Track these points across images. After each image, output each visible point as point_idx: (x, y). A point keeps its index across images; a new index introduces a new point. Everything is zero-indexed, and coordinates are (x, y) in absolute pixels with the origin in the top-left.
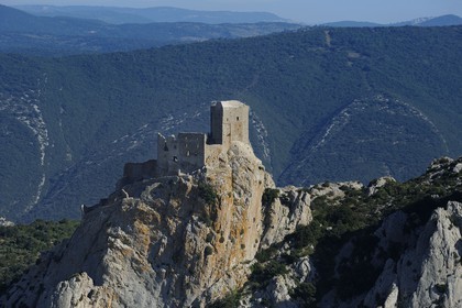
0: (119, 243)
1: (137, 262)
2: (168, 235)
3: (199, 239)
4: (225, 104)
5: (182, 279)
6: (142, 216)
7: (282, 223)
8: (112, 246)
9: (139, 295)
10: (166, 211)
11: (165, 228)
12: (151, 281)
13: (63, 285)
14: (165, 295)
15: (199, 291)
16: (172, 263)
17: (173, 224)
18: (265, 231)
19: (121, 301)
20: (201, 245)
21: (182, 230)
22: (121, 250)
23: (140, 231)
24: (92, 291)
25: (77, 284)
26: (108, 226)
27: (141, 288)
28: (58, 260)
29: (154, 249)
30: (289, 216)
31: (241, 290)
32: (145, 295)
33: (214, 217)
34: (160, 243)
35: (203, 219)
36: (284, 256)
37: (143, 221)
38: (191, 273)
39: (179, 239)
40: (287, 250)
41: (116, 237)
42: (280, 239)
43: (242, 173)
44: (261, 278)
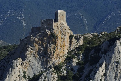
0: (30, 49)
1: (34, 55)
2: (43, 47)
3: (51, 48)
4: (59, 11)
5: (47, 59)
6: (36, 42)
7: (75, 44)
8: (28, 50)
9: (35, 64)
10: (42, 41)
11: (42, 45)
12: (38, 60)
13: (14, 61)
14: (42, 64)
15: (51, 63)
16: (44, 55)
17: (44, 44)
18: (70, 46)
19: (30, 65)
20: (52, 50)
21: (47, 46)
22: (30, 51)
23: (35, 46)
24: (22, 63)
25: (18, 61)
26: (27, 45)
27: (36, 62)
28: (13, 54)
29: (39, 51)
30: (77, 42)
31: (63, 63)
32: (37, 64)
33: (56, 42)
34: (41, 49)
35: (53, 43)
36: (75, 53)
37: (36, 43)
38: (49, 58)
39: (46, 48)
40: (76, 52)
41: (29, 48)
42: (74, 49)
43: (64, 30)
44: (69, 59)
